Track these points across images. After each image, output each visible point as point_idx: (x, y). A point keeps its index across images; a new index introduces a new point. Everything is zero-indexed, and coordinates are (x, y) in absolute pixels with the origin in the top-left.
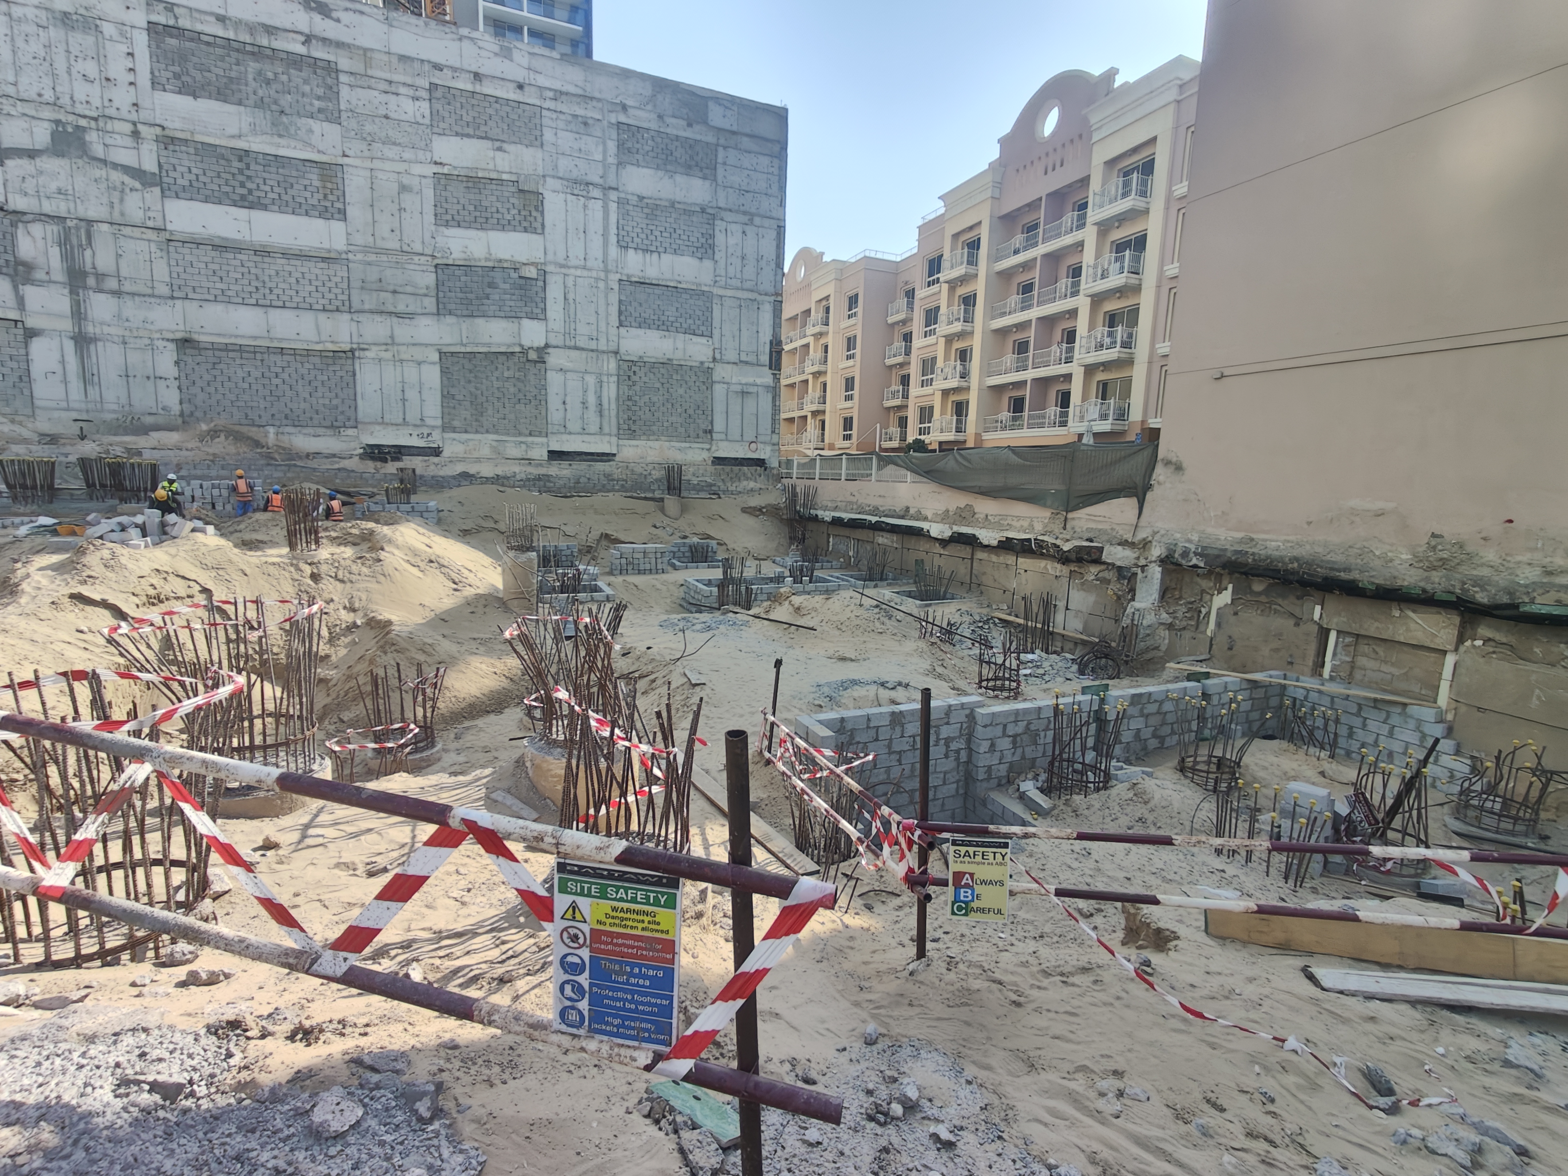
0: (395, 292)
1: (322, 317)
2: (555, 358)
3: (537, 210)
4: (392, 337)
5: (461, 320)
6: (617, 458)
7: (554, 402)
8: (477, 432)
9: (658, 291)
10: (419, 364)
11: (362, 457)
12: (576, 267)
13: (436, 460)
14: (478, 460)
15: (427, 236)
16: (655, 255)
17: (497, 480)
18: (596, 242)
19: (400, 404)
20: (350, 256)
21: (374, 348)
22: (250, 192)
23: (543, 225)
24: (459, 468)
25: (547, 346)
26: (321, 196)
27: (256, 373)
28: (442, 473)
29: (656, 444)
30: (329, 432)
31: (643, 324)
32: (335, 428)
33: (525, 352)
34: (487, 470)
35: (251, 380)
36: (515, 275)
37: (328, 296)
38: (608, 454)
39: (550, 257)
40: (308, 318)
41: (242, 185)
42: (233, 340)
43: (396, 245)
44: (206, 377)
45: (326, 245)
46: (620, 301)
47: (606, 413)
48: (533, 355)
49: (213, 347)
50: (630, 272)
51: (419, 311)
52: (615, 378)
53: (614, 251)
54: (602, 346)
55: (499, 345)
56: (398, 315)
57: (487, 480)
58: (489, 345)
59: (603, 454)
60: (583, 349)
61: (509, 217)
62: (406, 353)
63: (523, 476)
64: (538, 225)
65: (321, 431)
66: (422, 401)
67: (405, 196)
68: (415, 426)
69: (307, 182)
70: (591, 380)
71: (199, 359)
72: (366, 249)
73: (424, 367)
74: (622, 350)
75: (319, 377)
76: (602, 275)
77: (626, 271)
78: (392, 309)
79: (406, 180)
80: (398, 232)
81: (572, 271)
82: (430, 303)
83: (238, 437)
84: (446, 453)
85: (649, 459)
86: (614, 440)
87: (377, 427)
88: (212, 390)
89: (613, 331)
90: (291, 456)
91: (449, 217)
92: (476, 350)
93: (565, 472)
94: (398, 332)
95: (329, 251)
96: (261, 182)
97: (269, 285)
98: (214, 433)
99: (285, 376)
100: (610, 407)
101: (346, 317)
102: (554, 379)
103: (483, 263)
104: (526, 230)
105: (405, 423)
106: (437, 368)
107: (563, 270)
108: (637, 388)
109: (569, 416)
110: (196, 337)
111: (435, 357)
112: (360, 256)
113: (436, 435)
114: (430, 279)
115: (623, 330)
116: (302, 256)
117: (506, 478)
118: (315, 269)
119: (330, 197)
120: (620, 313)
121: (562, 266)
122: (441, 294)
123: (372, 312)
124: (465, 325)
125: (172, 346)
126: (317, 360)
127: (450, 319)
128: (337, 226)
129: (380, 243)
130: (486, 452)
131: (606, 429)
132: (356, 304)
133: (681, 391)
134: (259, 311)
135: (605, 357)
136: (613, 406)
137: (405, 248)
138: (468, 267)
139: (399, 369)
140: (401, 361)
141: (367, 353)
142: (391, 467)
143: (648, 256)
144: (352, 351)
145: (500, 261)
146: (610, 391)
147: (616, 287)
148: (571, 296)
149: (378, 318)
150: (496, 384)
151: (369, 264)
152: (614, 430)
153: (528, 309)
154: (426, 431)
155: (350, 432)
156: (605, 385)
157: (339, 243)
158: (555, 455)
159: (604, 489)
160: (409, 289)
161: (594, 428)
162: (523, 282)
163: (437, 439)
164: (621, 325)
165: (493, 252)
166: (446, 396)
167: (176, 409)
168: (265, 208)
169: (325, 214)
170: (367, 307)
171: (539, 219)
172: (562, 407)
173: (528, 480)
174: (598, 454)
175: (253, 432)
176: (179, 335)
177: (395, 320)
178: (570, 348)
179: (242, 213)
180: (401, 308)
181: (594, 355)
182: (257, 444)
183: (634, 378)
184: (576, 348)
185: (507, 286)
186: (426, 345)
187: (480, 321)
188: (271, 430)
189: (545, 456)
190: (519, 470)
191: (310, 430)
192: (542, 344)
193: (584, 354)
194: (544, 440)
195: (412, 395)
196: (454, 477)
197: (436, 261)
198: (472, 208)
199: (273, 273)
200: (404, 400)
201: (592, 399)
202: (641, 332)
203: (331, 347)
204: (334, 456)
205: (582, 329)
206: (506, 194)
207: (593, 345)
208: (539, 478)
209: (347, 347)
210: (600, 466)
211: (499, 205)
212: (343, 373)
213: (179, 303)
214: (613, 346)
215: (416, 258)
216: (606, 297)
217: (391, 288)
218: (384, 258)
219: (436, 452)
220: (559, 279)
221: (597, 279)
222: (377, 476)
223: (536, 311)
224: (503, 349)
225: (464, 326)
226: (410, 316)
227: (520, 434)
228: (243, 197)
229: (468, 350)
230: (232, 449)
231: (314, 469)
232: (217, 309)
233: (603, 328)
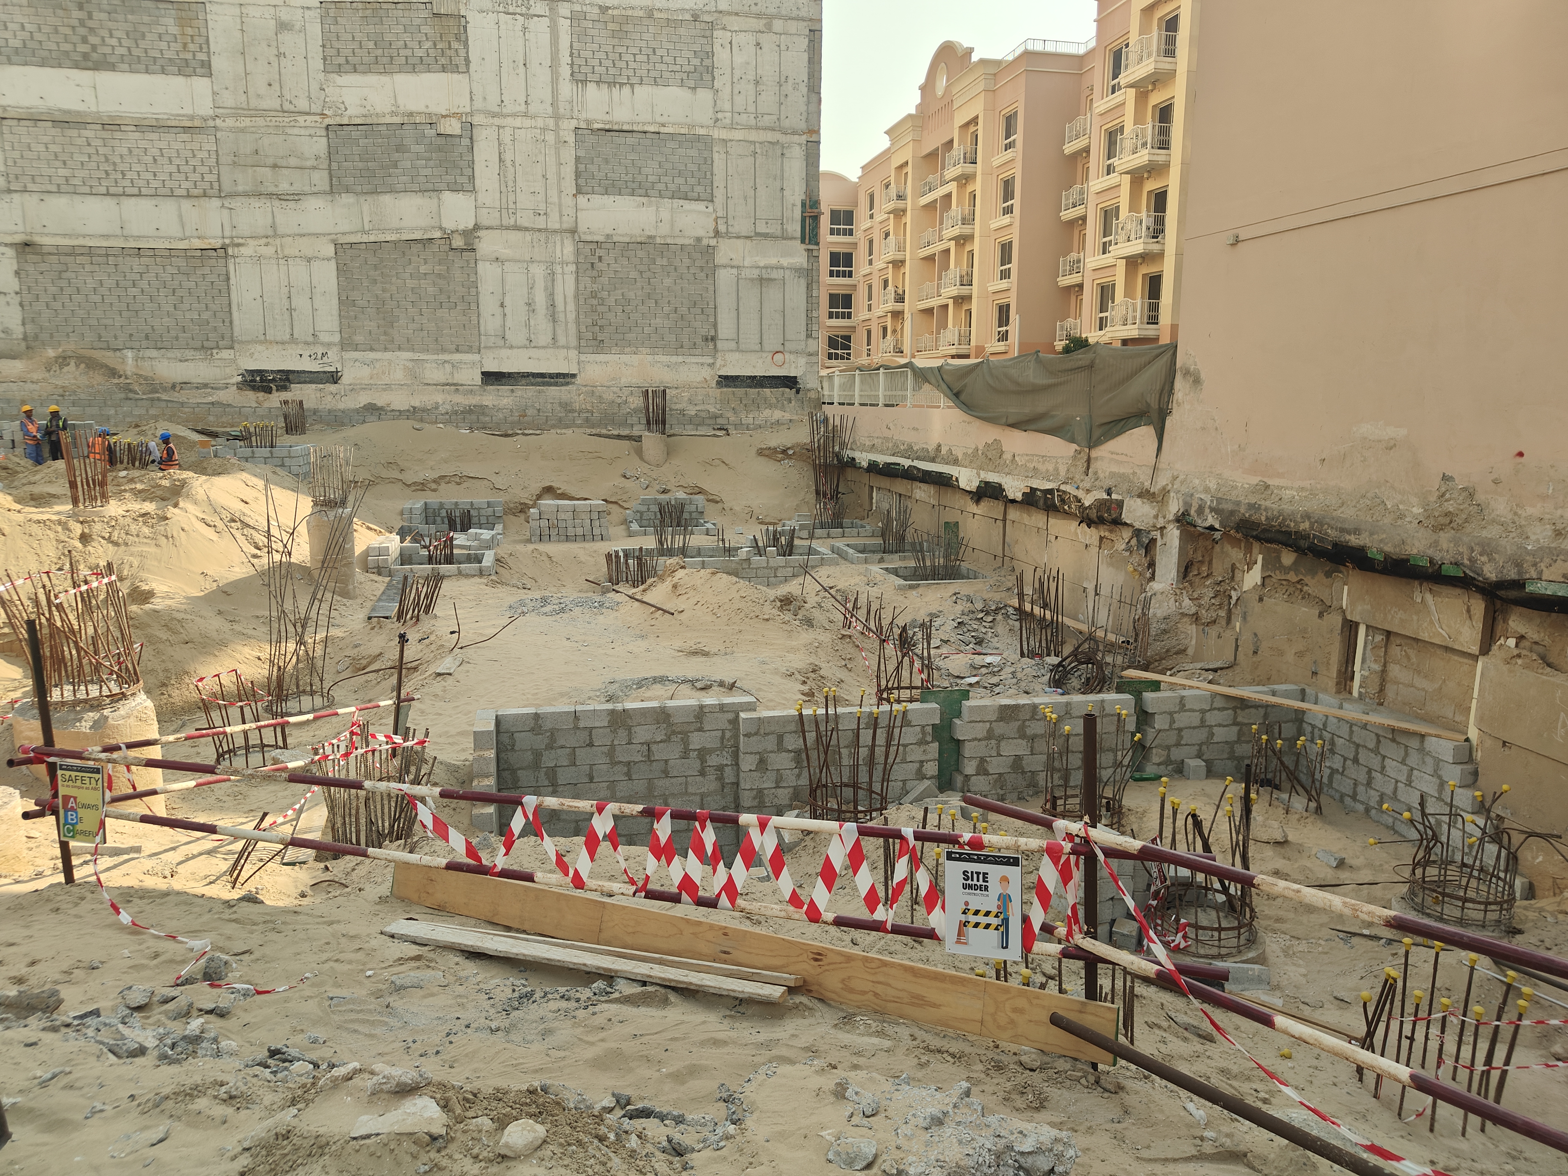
0: (275, 166)
1: (186, 204)
2: (487, 244)
3: (458, 39)
4: (273, 226)
5: (362, 199)
6: (578, 380)
7: (488, 305)
8: (386, 349)
9: (631, 140)
10: (309, 260)
11: (241, 386)
12: (514, 115)
13: (332, 388)
14: (388, 387)
15: (314, 86)
16: (626, 90)
17: (413, 413)
18: (543, 76)
19: (287, 315)
20: (218, 122)
21: (251, 242)
22: (94, 48)
23: (467, 61)
24: (363, 399)
25: (477, 227)
26: (178, 46)
27: (109, 283)
28: (341, 406)
29: (635, 359)
30: (198, 355)
31: (611, 188)
32: (206, 349)
33: (447, 237)
34: (399, 401)
35: (103, 291)
36: (430, 132)
37: (193, 177)
38: (564, 376)
39: (478, 104)
40: (169, 207)
41: (84, 40)
42: (80, 242)
43: (276, 104)
44: (52, 289)
45: (188, 111)
46: (578, 159)
47: (561, 316)
48: (458, 242)
49: (59, 251)
50: (590, 116)
51: (307, 189)
52: (572, 268)
53: (566, 88)
54: (554, 223)
55: (413, 230)
56: (280, 197)
57: (400, 414)
58: (398, 230)
59: (559, 375)
60: (527, 229)
61: (420, 53)
62: (292, 247)
63: (448, 407)
64: (460, 61)
65: (189, 354)
66: (314, 310)
67: (286, 38)
68: (307, 343)
69: (161, 30)
70: (538, 271)
71: (43, 267)
72: (237, 112)
73: (315, 264)
74: (582, 228)
75: (186, 284)
76: (551, 123)
77: (584, 116)
78: (272, 189)
79: (285, 15)
80: (276, 86)
81: (509, 121)
82: (320, 179)
83: (91, 364)
84: (345, 380)
85: (624, 381)
86: (573, 354)
87: (259, 348)
88: (58, 305)
89: (568, 201)
90: (154, 386)
91: (342, 60)
92: (381, 238)
93: (505, 401)
94: (280, 219)
95: (192, 118)
96: (105, 34)
97: (121, 167)
98: (63, 360)
99: (144, 284)
100: (568, 310)
101: (216, 203)
102: (487, 272)
103: (388, 120)
104: (444, 69)
105: (293, 340)
106: (333, 264)
107: (497, 121)
108: (604, 280)
109: (508, 324)
110: (37, 239)
111: (330, 250)
112: (230, 122)
113: (333, 355)
114: (320, 145)
115: (582, 200)
116: (158, 127)
117: (425, 410)
118: (177, 143)
119: (191, 47)
120: (578, 175)
121: (494, 115)
122: (334, 165)
123: (246, 195)
124: (367, 205)
125: (10, 252)
126: (182, 263)
127: (347, 199)
128: (201, 85)
129: (254, 103)
130: (398, 375)
131: (562, 340)
132: (227, 186)
133: (668, 282)
134: (110, 202)
135: (558, 238)
136: (571, 307)
137: (287, 106)
138: (368, 127)
139: (283, 268)
140: (286, 258)
141: (242, 249)
142: (276, 399)
143: (615, 91)
144: (224, 248)
145: (411, 114)
146: (566, 285)
147: (571, 139)
148: (508, 157)
149: (255, 203)
150: (410, 283)
151: (243, 130)
152: (573, 342)
153: (450, 178)
154: (320, 351)
155: (226, 354)
156: (559, 277)
157: (205, 108)
158: (491, 378)
159: (561, 424)
160: (293, 161)
161: (544, 339)
162: (441, 141)
163: (334, 360)
164: (579, 191)
165: (400, 102)
166: (345, 302)
167: (18, 331)
168: (112, 67)
169: (185, 69)
170: (240, 188)
171: (462, 53)
172: (498, 311)
173: (456, 413)
174: (551, 376)
175: (108, 358)
176: (19, 238)
177: (277, 203)
178: (507, 228)
179: (85, 77)
180: (284, 187)
181: (542, 236)
182: (113, 373)
183: (599, 266)
184: (517, 228)
185: (421, 148)
186: (317, 235)
187: (387, 199)
188: (129, 354)
189: (478, 379)
190: (442, 399)
191: (178, 354)
192: (471, 226)
193: (528, 236)
194: (476, 357)
195: (301, 302)
196: (357, 411)
197: (328, 121)
198: (371, 45)
199: (125, 151)
200: (291, 310)
201: (540, 298)
202: (608, 200)
203: (198, 244)
204: (206, 386)
205: (524, 200)
206: (417, 22)
207: (541, 223)
208: (469, 411)
209: (217, 243)
210: (553, 392)
211: (407, 37)
212: (213, 278)
213: (16, 197)
214: (568, 223)
215: (301, 119)
216: (558, 154)
217: (270, 161)
218: (260, 122)
219: (334, 378)
220: (492, 133)
221: (544, 129)
222: (260, 411)
223: (460, 180)
224: (417, 235)
225: (366, 208)
226: (297, 197)
227: (443, 350)
228: (85, 56)
229: (372, 238)
230: (83, 380)
231: (182, 404)
232: (60, 202)
233: (554, 198)
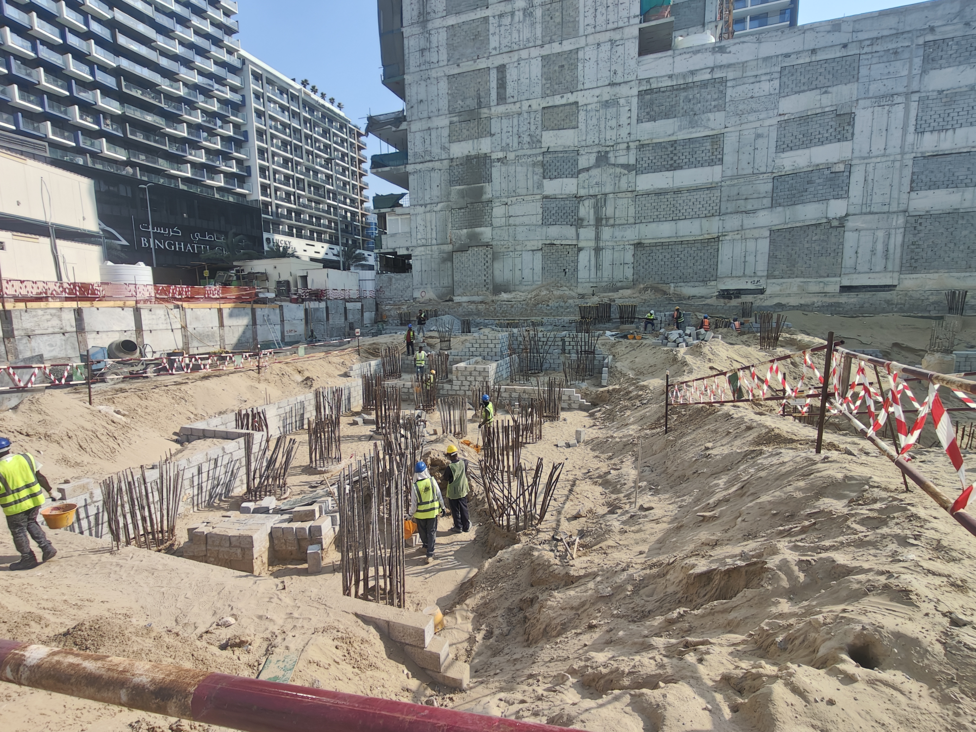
0: (746, 199)
1: (704, 220)
2: (851, 224)
3: (849, 124)
4: (742, 226)
5: (787, 208)
6: (897, 288)
7: (848, 252)
8: (789, 277)
9: (949, 158)
10: (756, 239)
11: (718, 297)
12: (877, 157)
13: (761, 296)
14: (789, 295)
15: (770, 160)
16: (950, 132)
17: (801, 307)
18: (897, 134)
19: (743, 264)
20: (723, 183)
21: (731, 234)
22: (675, 161)
23: (853, 134)
24: (776, 301)
25: (847, 215)
26: (710, 154)
27: (668, 256)
28: (764, 304)
29: (936, 276)
30: (702, 284)
31: (933, 186)
32: (705, 281)
33: (829, 222)
34: (793, 301)
35: (665, 260)
36: (827, 172)
37: (708, 208)
38: (889, 286)
39: (856, 154)
40: (697, 222)
41: (672, 159)
42: (659, 240)
43: (750, 171)
44: (646, 261)
45: (710, 181)
46: (913, 173)
47: (891, 256)
48: (835, 223)
49: (650, 245)
50: (923, 150)
51: (760, 207)
52: (902, 230)
53: (911, 138)
54: (894, 208)
55: (811, 220)
56: (746, 212)
57: (794, 308)
58: (803, 221)
59: (885, 286)
60: (876, 213)
61: (826, 135)
62: (749, 234)
63: (820, 304)
64: (849, 135)
65: (697, 284)
66: (756, 261)
67: (760, 141)
68: (751, 277)
69: (703, 148)
70: (880, 234)
71: (644, 252)
72: (732, 178)
73: (759, 241)
74: (911, 209)
75: (699, 254)
76: (899, 157)
77: (920, 150)
78: (743, 209)
79: (760, 131)
80: (752, 164)
81: (874, 160)
82: (767, 202)
83: (656, 290)
84: (768, 292)
85: (927, 288)
86: (896, 275)
87: (728, 279)
88: (647, 267)
89: (905, 196)
90: (681, 298)
91: (785, 146)
92: (794, 225)
93: (852, 300)
94: (745, 222)
95: (711, 183)
96: (680, 155)
97: (679, 208)
98: (646, 289)
99: (682, 256)
100: (896, 252)
101: (717, 218)
102: (850, 238)
103: (805, 170)
104: (839, 140)
105: (744, 275)
106: (768, 240)
107: (866, 161)
108: (922, 235)
109: (859, 261)
110: (643, 241)
111: (767, 233)
112: (728, 183)
113: (763, 281)
114: (769, 187)
115: (913, 194)
116: (697, 189)
117: (807, 305)
118: (703, 195)
119: (715, 153)
120: (912, 181)
121: (864, 158)
122: (775, 195)
123: (731, 213)
125: (632, 247)
126: (699, 245)
127: (780, 209)
128: (718, 169)
129: (740, 173)
130: (795, 289)
131: (890, 267)
132: (723, 210)
133: (964, 233)
134: (673, 223)
135: (895, 216)
136: (898, 250)
137: (756, 171)
138: (795, 174)
139: (744, 244)
140: (746, 239)
141: (726, 237)
142: (734, 302)
143: (943, 134)
144: (718, 237)
145: (818, 165)
146: (897, 239)
147: (910, 163)
148: (870, 178)
149: (735, 216)
150: (807, 245)
151: (733, 185)
152: (897, 268)
153: (835, 193)
154: (756, 279)
155: (713, 283)
156: (892, 237)
157: (717, 178)
158: (845, 289)
159: (884, 311)
160: (755, 196)
161: (879, 267)
162: (833, 175)
163: (762, 284)
164: (912, 190)
165: (813, 160)
166: (772, 257)
167: (631, 278)
168: (681, 168)
169: (711, 163)
170: (729, 211)
171: (850, 131)
172: (854, 256)
173: (823, 306)
174: (881, 286)
175: (664, 287)
176: (635, 242)
177: (745, 215)
178: (865, 214)
179: (669, 174)
180: (749, 207)
181: (885, 216)
182: (665, 293)
183: (919, 228)
184: (871, 213)
185: (821, 180)
186: (762, 227)
187: (799, 207)
188: (672, 285)
189: (838, 289)
190: (818, 300)
191: (692, 284)
192: (844, 214)
193: (876, 216)
194: (838, 279)
195: (750, 259)
196: (771, 307)
197: (774, 175)
198: (801, 136)
199: (681, 202)
200: (745, 262)
201: (880, 247)
202: (930, 192)
203: (707, 236)
204: (702, 297)
205: (877, 199)
206: (826, 121)
207: (886, 209)
208: (831, 305)
209: (715, 235)
210: (882, 295)
211: (821, 129)
212: (712, 251)
213: (637, 225)
214: (902, 207)
215: (761, 176)
216: (901, 172)
217: (744, 197)
218: (742, 180)
219: (762, 291)
220: (862, 168)
221: (893, 161)
222: (725, 308)
223: (840, 193)
224: (813, 222)
225: (788, 213)
226: (754, 211)
227: (821, 277)
228: (671, 165)
229: (789, 226)
230: (653, 297)
231: (691, 305)
232: (654, 225)
233: (895, 194)
